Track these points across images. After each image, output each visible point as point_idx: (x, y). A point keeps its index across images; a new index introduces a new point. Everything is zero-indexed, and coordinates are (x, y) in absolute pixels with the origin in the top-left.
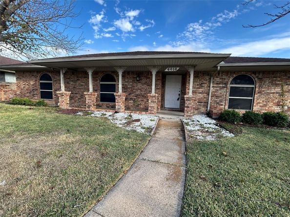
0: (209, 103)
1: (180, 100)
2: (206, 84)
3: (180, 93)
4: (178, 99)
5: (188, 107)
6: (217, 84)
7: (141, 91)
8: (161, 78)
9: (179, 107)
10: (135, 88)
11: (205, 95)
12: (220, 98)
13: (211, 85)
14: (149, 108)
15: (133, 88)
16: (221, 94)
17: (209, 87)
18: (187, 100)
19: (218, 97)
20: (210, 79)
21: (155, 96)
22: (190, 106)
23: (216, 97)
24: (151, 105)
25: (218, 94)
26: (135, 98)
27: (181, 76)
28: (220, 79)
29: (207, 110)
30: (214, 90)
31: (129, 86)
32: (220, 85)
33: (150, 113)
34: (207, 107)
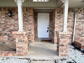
0: (74, 35)
1: (48, 31)
2: (71, 19)
3: (48, 26)
4: (47, 32)
5: (63, 45)
6: (80, 19)
7: (15, 26)
8: (32, 14)
9: (48, 37)
10: (9, 24)
11: (71, 28)
12: (82, 31)
13: (76, 20)
14: (17, 49)
15: (6, 24)
16: (82, 27)
17: (74, 22)
18: (61, 37)
19: (80, 30)
20: (74, 15)
21: (23, 35)
22: (65, 44)
23: (79, 30)
24: (19, 46)
25: (80, 27)
26: (9, 33)
27: (49, 14)
28: (82, 14)
29: (72, 41)
30: (77, 24)
31: (2, 22)
32: (82, 20)
33: (19, 55)
34: (72, 39)
